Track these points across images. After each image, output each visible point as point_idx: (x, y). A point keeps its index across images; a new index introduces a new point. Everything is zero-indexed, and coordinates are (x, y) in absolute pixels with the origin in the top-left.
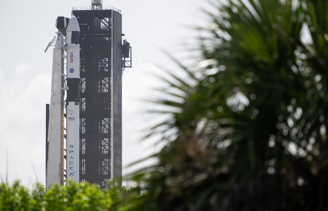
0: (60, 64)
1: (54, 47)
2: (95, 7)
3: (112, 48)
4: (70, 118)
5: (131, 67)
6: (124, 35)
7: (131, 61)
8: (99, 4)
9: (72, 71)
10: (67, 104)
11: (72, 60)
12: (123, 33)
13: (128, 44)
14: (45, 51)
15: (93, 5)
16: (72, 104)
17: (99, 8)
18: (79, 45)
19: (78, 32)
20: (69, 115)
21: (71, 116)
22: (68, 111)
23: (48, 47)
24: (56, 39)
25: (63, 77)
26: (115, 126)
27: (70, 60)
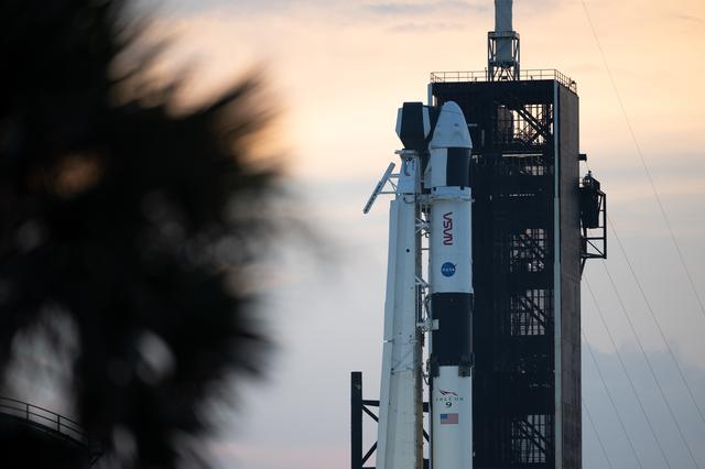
0: (413, 250)
1: (393, 197)
2: (498, 71)
3: (556, 200)
4: (444, 417)
5: (604, 256)
6: (584, 157)
7: (604, 238)
8: (510, 62)
9: (449, 270)
10: (434, 373)
11: (450, 236)
12: (581, 152)
13: (597, 184)
14: (366, 211)
15: (491, 64)
16: (449, 373)
17: (508, 74)
18: (468, 191)
19: (466, 149)
20: (440, 408)
21: (446, 411)
22: (437, 394)
23: (375, 195)
24: (397, 170)
25: (419, 289)
26: (565, 439)
27: (440, 237)
